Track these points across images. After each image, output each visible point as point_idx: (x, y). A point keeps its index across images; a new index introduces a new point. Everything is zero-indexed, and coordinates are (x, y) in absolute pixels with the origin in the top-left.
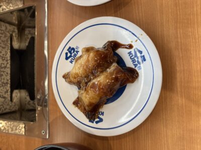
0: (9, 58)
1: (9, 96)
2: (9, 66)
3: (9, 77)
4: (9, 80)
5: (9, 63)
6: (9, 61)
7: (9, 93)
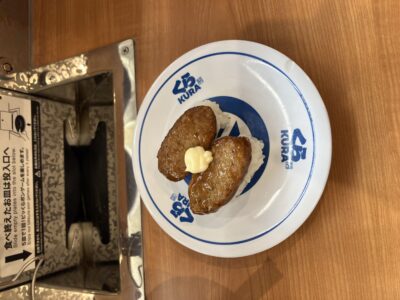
0: (62, 166)
1: (64, 238)
2: (62, 180)
3: (62, 202)
4: (64, 208)
5: (63, 175)
6: (62, 172)
7: (63, 233)
